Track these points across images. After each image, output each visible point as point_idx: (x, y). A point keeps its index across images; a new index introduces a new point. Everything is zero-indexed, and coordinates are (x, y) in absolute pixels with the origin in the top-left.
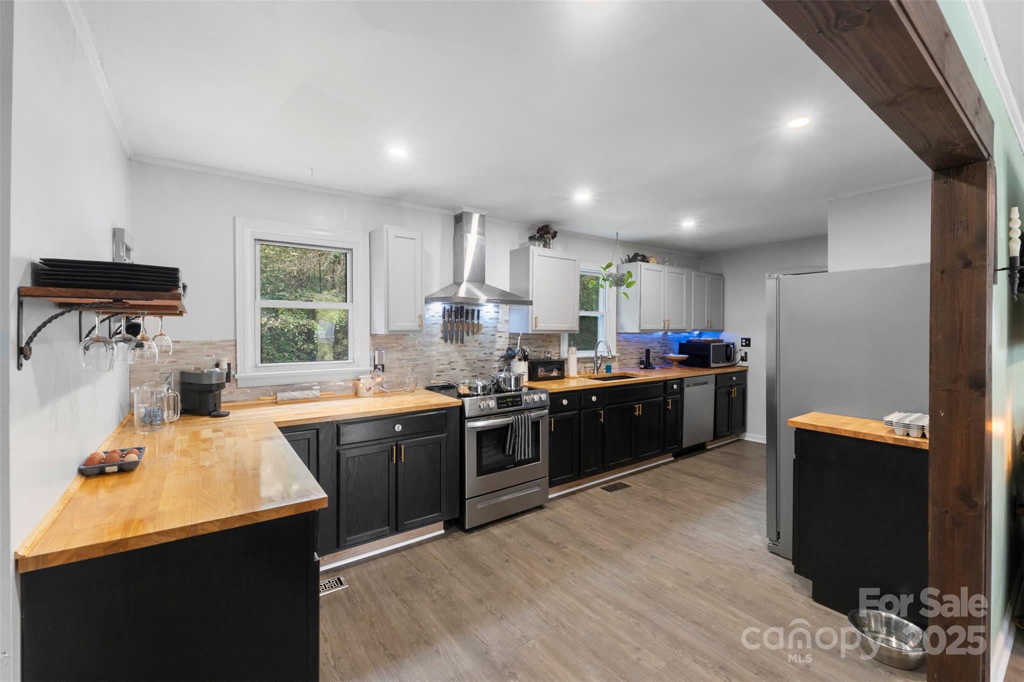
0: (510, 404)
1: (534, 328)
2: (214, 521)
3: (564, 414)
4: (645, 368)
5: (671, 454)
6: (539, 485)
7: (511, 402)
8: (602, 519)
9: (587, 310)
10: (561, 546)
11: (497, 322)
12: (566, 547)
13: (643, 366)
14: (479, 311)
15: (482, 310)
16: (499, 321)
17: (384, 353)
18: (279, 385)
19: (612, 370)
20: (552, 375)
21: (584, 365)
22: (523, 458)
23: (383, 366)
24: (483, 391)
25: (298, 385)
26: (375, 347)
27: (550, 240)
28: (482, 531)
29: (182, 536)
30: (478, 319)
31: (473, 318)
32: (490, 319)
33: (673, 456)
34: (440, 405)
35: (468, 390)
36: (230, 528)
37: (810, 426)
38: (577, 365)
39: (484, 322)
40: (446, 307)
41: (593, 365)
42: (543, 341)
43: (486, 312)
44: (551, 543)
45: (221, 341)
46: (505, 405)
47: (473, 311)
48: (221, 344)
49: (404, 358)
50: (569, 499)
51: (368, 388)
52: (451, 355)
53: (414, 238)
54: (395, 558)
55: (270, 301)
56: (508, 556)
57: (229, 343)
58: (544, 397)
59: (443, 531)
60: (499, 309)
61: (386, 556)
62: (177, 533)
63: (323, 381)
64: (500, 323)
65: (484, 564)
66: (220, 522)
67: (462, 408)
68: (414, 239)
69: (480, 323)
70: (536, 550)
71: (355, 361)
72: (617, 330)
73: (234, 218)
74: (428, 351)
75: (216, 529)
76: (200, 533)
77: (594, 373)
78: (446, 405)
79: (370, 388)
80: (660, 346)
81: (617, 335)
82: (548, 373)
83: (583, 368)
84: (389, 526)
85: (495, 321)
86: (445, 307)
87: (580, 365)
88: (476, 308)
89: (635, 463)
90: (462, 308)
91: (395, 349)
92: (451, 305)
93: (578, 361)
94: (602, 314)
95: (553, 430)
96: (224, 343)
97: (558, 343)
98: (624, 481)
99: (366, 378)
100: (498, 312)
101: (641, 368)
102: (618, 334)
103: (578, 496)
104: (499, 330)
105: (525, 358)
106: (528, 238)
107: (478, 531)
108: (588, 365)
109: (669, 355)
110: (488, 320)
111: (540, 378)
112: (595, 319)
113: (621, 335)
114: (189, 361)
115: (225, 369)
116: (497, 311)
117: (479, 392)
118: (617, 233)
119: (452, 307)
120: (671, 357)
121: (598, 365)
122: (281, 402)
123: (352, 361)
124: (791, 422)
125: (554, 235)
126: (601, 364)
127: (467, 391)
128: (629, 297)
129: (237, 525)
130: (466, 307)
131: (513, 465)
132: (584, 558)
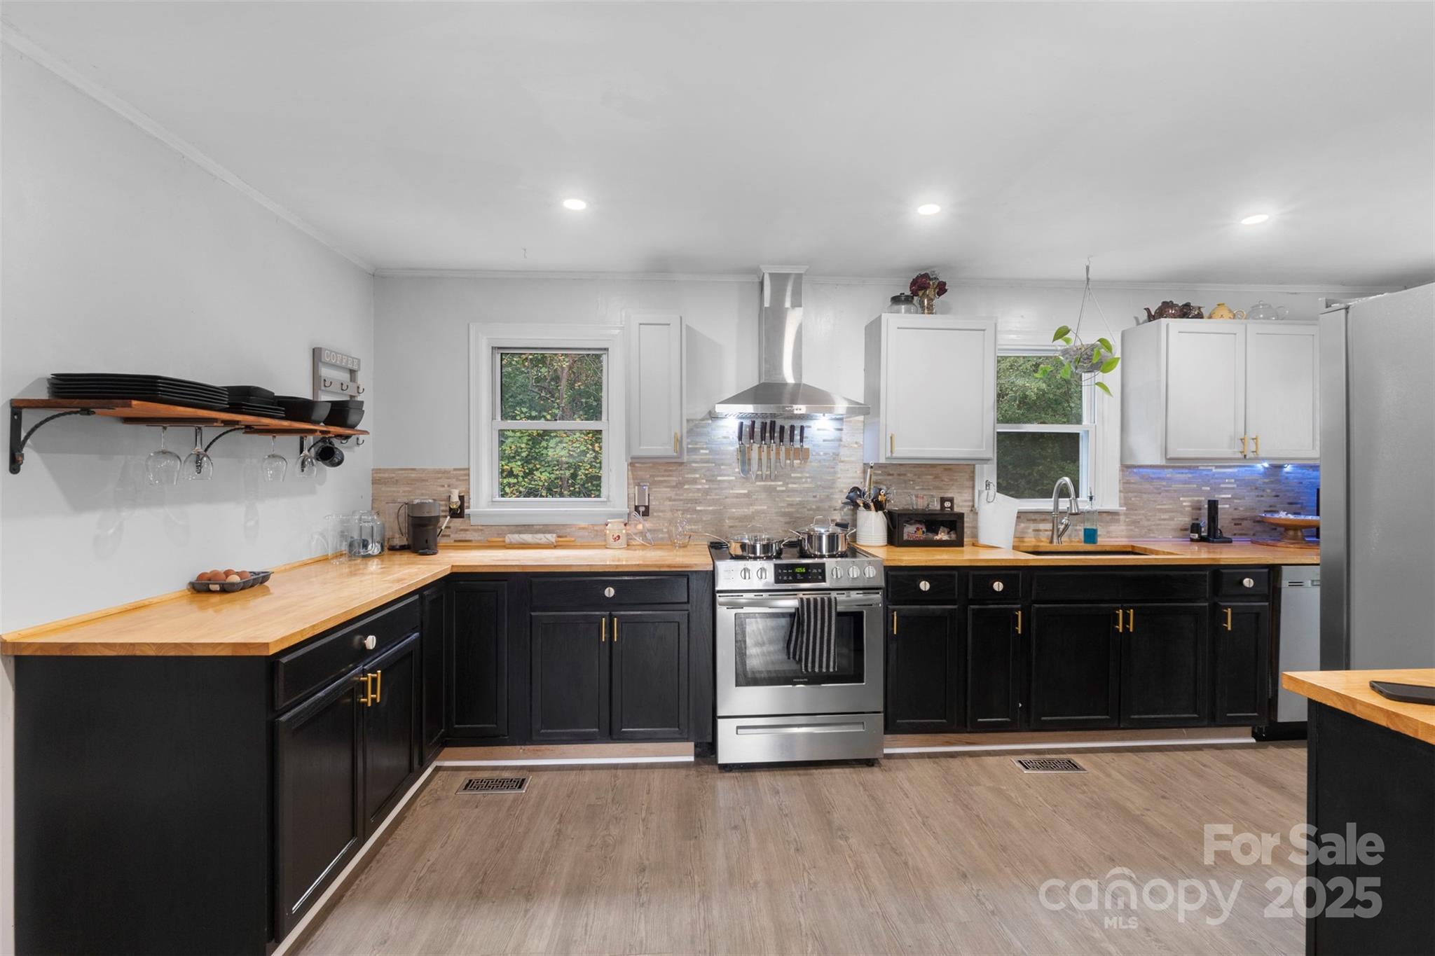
0: (799, 577)
1: (889, 455)
2: (151, 643)
3: (925, 607)
4: (1202, 539)
5: (1248, 730)
6: (863, 723)
7: (802, 574)
8: (962, 812)
9: (1044, 423)
10: (839, 833)
11: (839, 446)
12: (846, 839)
13: (1196, 536)
14: (802, 428)
15: (809, 427)
16: (842, 443)
17: (647, 490)
18: (516, 526)
19: (1099, 539)
20: (938, 537)
21: (1033, 526)
22: (817, 670)
23: (647, 508)
24: (764, 553)
25: (538, 527)
26: (636, 481)
27: (930, 300)
28: (745, 774)
29: (123, 653)
30: (801, 440)
31: (792, 439)
32: (824, 441)
33: (1254, 735)
34: (675, 567)
35: (741, 551)
36: (165, 654)
37: (1335, 698)
38: (1016, 525)
39: (814, 445)
40: (744, 423)
41: (1049, 526)
42: (936, 477)
43: (818, 430)
44: (829, 823)
45: (455, 470)
46: (790, 578)
47: (792, 428)
48: (455, 472)
49: (677, 497)
50: (934, 763)
51: (615, 536)
52: (754, 497)
53: (668, 323)
54: (603, 774)
55: (509, 421)
56: (744, 820)
57: (462, 472)
58: (871, 572)
59: (692, 759)
60: (842, 425)
61: (597, 769)
62: (117, 648)
63: (568, 523)
64: (845, 446)
65: (700, 820)
66: (156, 646)
67: (712, 575)
68: (669, 325)
69: (805, 446)
70: (794, 827)
71: (611, 499)
72: (1122, 458)
73: (469, 325)
74: (716, 489)
75: (152, 653)
76: (138, 653)
77: (1051, 542)
78: (685, 567)
79: (619, 537)
80: (1258, 496)
81: (1122, 470)
82: (930, 535)
83: (1030, 530)
84: (599, 728)
85: (836, 444)
86: (742, 423)
87: (1023, 525)
88: (797, 424)
89: (1118, 728)
90: (773, 424)
91: (665, 484)
92: (753, 420)
93: (1018, 517)
94: (1086, 429)
95: (895, 633)
96: (458, 472)
97: (969, 483)
98: (1077, 759)
99: (615, 522)
100: (841, 430)
101: (1192, 540)
102: (1126, 468)
103: (955, 763)
104: (842, 459)
105: (879, 506)
106: (890, 300)
107: (738, 772)
108: (1042, 526)
109: (1276, 516)
110: (822, 442)
111: (908, 541)
112: (1074, 438)
113: (1135, 470)
114: (424, 491)
115: (457, 502)
116: (840, 427)
117: (758, 554)
118: (1088, 268)
119: (753, 423)
120: (1280, 519)
121: (1062, 527)
122: (511, 546)
123: (605, 500)
124: (1291, 678)
125: (942, 289)
126: (1067, 526)
127: (739, 552)
128: (1110, 389)
129: (172, 654)
130: (779, 422)
131: (806, 680)
132: (859, 866)
